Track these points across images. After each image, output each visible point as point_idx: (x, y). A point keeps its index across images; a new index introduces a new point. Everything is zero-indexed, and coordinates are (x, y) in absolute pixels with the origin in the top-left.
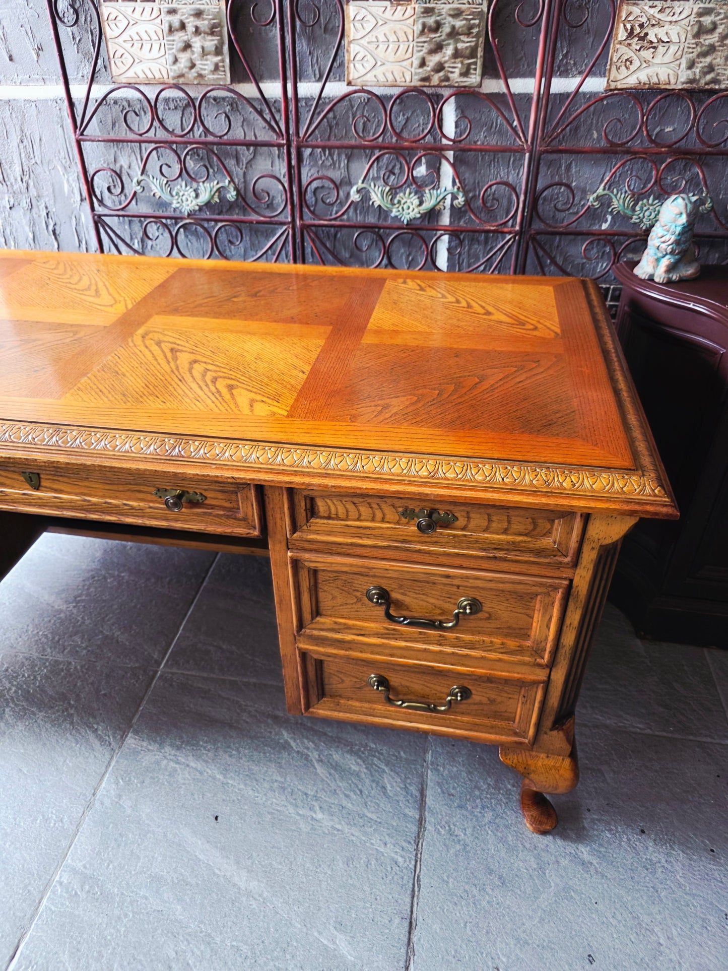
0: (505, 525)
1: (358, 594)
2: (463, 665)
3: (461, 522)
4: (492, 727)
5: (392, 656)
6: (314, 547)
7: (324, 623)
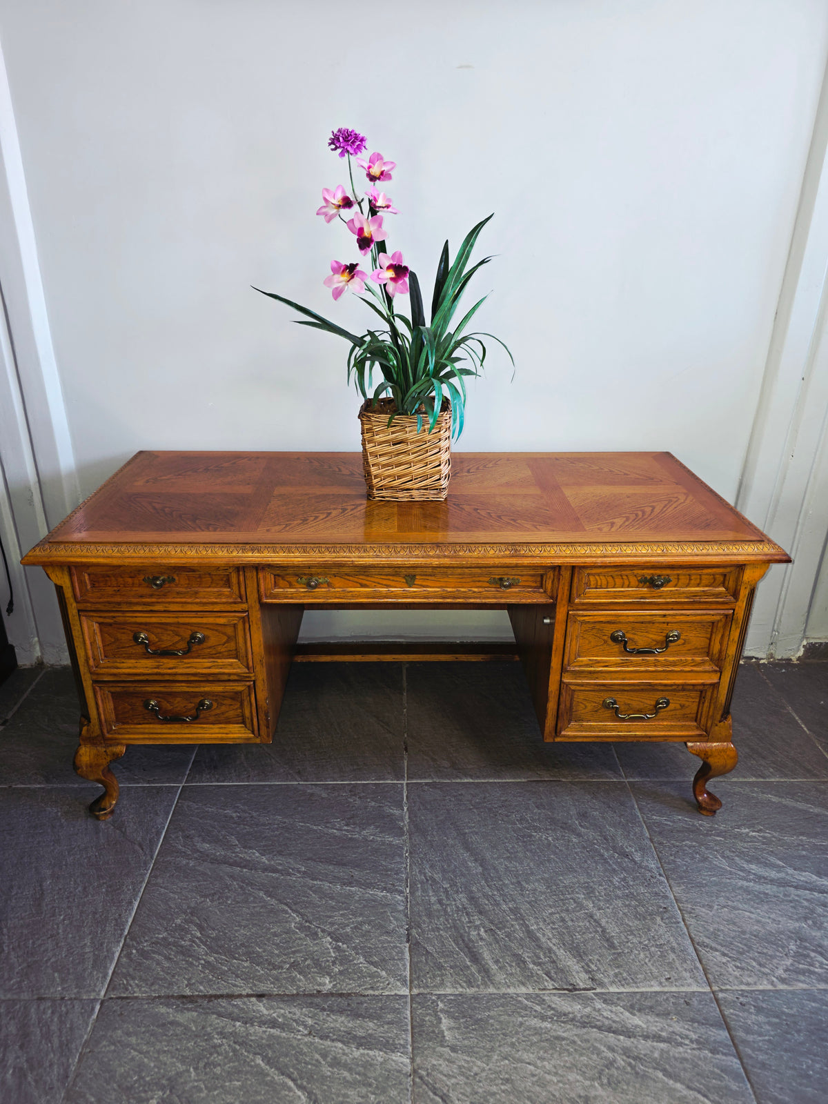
0: (698, 581)
1: (605, 638)
2: (668, 679)
3: (674, 582)
4: (682, 726)
5: (623, 679)
6: (584, 607)
7: (582, 661)
